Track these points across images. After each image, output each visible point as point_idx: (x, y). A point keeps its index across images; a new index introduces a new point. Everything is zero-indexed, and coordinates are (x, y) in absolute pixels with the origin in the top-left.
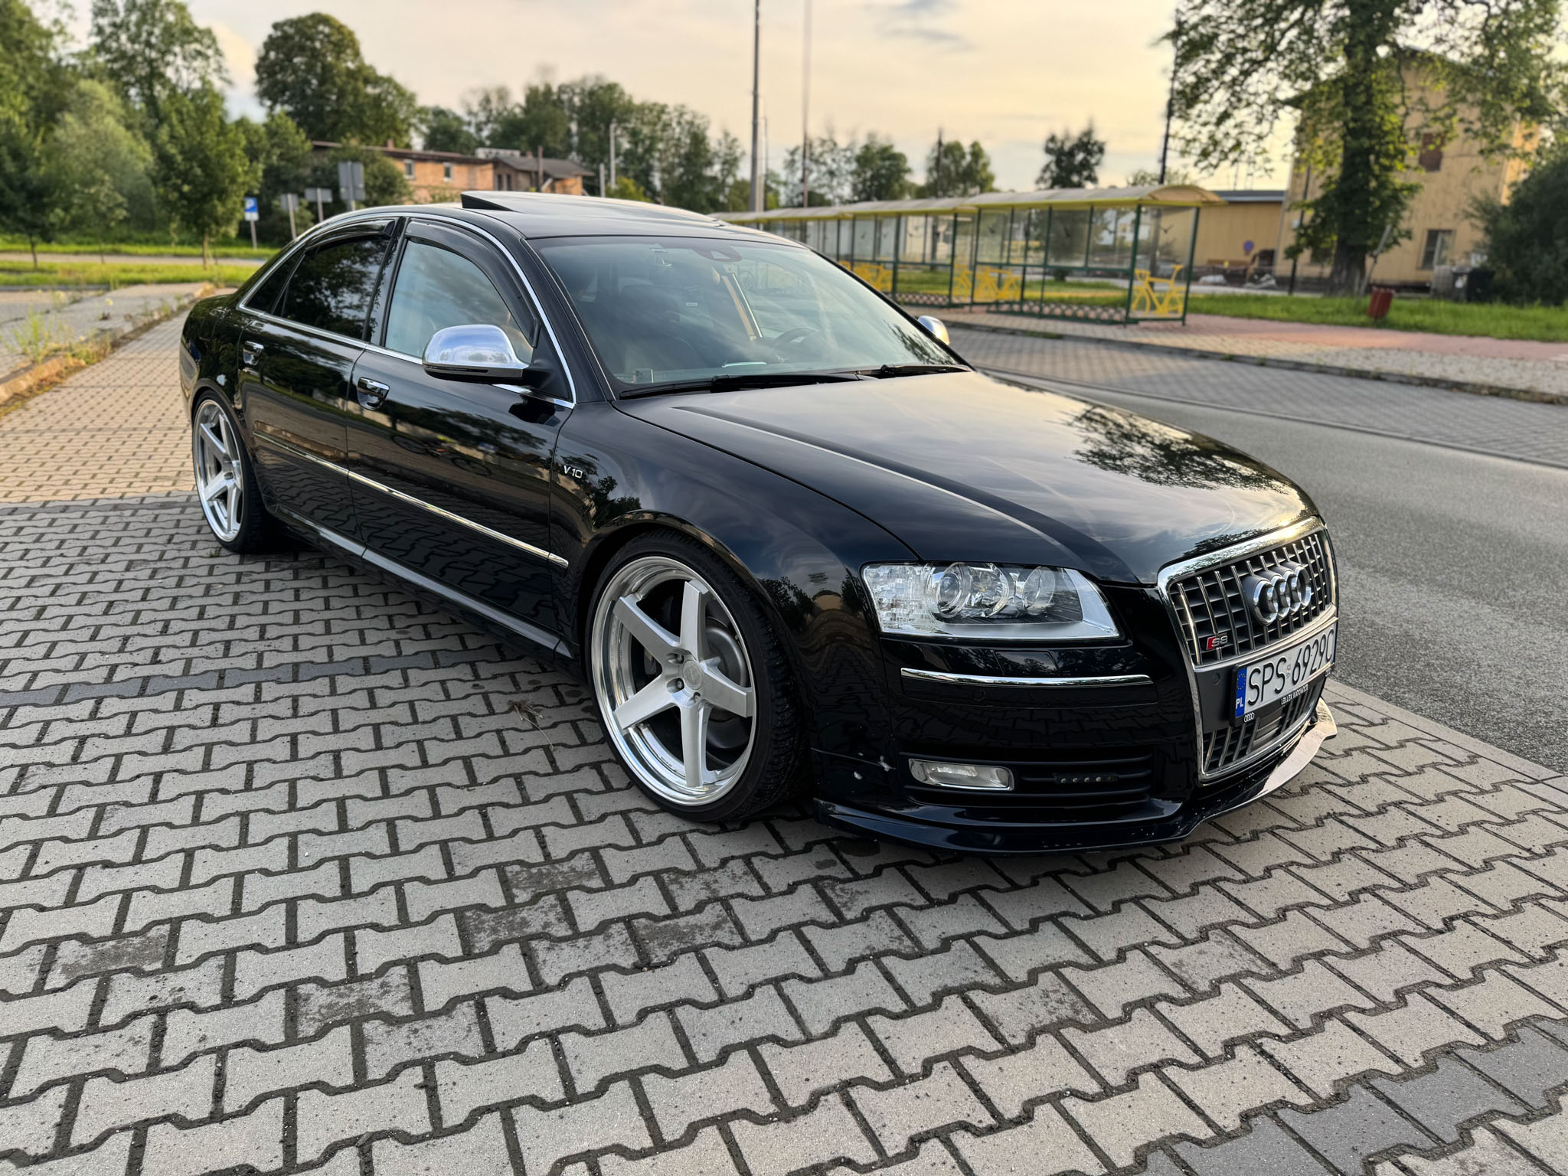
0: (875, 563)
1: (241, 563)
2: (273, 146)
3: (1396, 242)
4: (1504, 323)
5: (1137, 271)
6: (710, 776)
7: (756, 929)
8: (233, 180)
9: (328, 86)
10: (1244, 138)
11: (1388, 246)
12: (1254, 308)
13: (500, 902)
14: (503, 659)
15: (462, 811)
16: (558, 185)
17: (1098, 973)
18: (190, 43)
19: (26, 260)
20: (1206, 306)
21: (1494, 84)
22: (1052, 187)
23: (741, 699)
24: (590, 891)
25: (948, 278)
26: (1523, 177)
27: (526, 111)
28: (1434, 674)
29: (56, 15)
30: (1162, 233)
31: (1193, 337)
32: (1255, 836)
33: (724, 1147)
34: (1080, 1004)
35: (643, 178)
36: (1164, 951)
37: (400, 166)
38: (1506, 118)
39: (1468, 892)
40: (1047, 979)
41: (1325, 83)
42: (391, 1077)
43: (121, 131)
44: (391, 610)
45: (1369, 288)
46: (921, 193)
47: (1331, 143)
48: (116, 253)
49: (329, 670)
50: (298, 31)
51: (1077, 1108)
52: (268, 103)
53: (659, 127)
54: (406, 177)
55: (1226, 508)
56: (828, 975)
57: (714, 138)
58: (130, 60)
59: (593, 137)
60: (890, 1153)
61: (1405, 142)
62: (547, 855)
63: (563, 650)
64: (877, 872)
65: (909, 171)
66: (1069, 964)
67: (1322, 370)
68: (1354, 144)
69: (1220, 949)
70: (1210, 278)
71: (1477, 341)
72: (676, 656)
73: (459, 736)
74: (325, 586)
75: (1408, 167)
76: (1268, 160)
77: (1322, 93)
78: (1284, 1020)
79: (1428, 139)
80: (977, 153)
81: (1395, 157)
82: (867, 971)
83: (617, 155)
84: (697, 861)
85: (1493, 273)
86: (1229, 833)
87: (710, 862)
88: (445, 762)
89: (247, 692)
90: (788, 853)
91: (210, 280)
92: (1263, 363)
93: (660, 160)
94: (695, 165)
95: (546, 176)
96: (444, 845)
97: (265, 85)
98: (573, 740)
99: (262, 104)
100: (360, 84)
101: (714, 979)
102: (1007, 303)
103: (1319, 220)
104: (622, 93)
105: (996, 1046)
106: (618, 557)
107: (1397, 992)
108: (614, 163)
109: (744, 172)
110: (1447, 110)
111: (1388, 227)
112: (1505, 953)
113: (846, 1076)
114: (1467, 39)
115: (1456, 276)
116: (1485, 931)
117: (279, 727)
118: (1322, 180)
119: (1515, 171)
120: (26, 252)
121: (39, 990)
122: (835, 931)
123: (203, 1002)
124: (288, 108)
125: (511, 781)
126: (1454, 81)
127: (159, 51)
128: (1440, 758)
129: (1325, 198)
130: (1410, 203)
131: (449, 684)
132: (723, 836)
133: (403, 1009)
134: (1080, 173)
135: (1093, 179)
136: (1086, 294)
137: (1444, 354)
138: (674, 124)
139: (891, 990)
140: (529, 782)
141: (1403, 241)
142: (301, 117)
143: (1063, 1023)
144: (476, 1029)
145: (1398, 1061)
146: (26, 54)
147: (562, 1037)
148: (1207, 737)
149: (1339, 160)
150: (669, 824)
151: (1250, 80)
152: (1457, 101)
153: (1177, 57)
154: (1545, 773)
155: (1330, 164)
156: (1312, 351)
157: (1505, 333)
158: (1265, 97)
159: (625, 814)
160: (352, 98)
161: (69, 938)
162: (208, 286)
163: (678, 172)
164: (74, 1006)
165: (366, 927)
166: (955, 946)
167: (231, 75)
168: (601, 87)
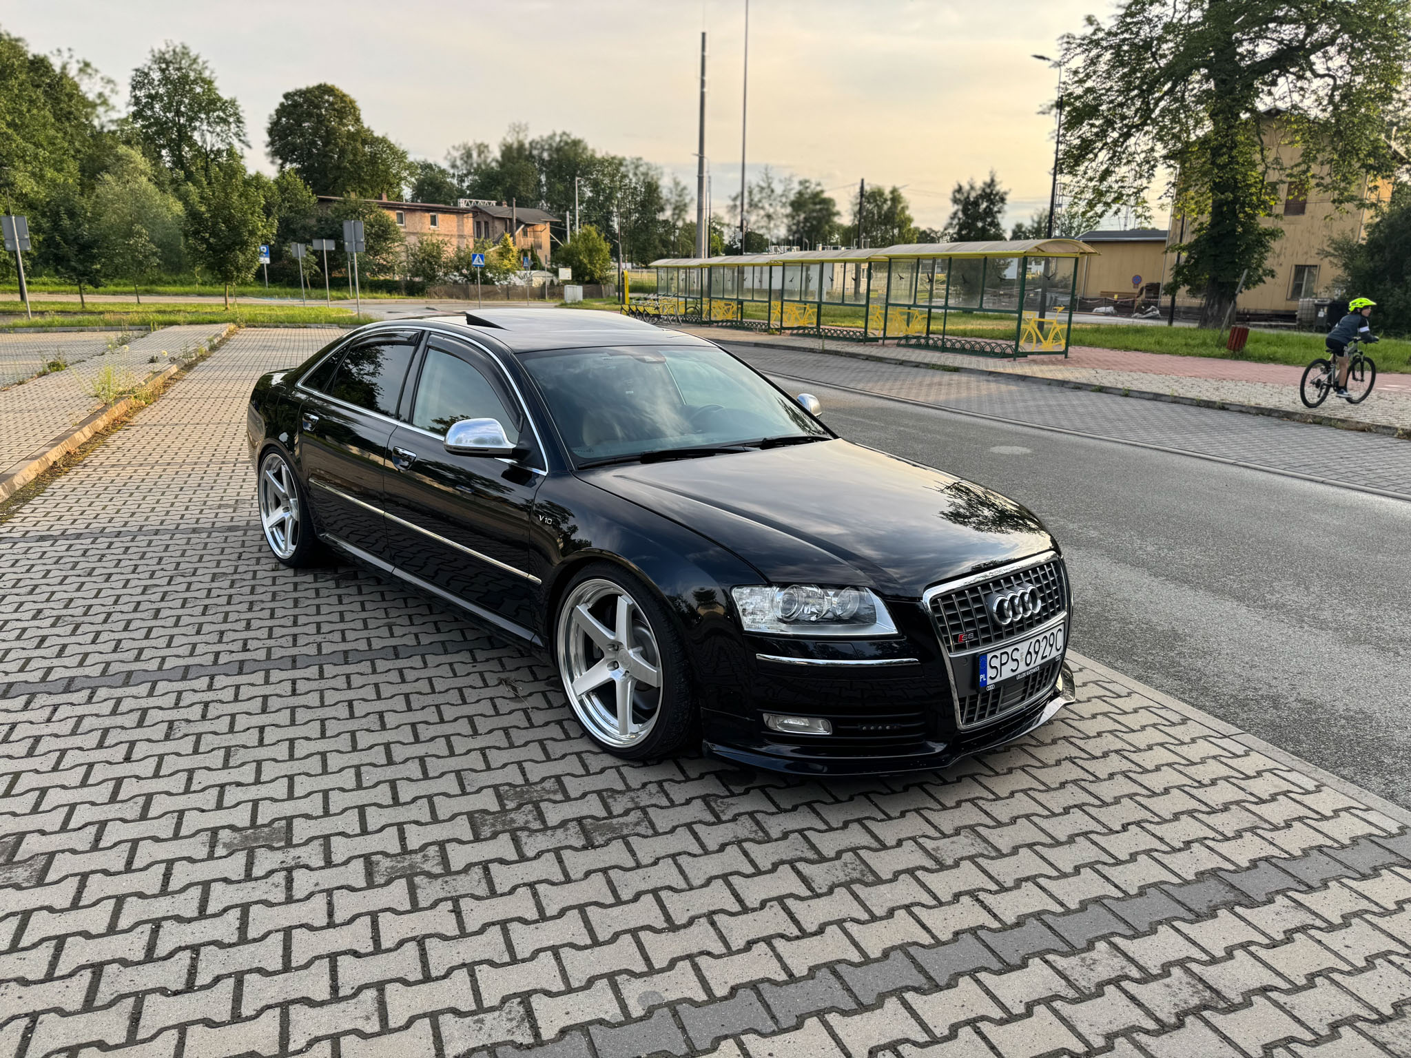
0: (740, 585)
1: (295, 575)
2: (283, 201)
3: (1259, 280)
6: (633, 728)
7: (662, 825)
8: (252, 233)
9: (331, 147)
10: (1125, 191)
13: (497, 808)
14: (493, 648)
15: (469, 752)
16: (529, 230)
17: (882, 853)
18: (214, 111)
19: (74, 301)
20: (1090, 338)
23: (653, 674)
24: (555, 802)
25: (864, 316)
26: (1376, 220)
27: (501, 165)
28: (1182, 660)
29: (101, 90)
31: (1073, 369)
32: (1010, 771)
33: (634, 945)
34: (866, 871)
36: (928, 841)
37: (392, 215)
38: (1353, 174)
39: (1145, 808)
40: (848, 857)
42: (434, 905)
43: (152, 188)
44: (410, 611)
47: (1202, 195)
49: (370, 655)
50: (307, 100)
51: (852, 928)
52: (280, 161)
53: (617, 178)
54: (398, 225)
56: (706, 852)
57: (666, 186)
58: (163, 126)
59: (560, 187)
60: (734, 949)
62: (526, 780)
63: (537, 641)
64: (747, 792)
65: (838, 214)
66: (864, 847)
67: (1177, 400)
68: (1221, 196)
69: (966, 841)
70: (1102, 309)
72: (613, 646)
73: (464, 702)
74: (360, 593)
75: (1270, 215)
77: (1193, 152)
78: (996, 882)
80: (896, 198)
81: (1258, 207)
82: (733, 851)
83: (581, 203)
84: (626, 784)
86: (992, 769)
87: (635, 784)
88: (456, 720)
89: (313, 671)
90: (688, 779)
91: (234, 322)
92: (1127, 394)
93: (618, 206)
94: (649, 211)
95: (519, 222)
96: (458, 773)
97: (278, 144)
98: (544, 705)
99: (273, 162)
100: (359, 146)
101: (633, 853)
102: (915, 337)
103: (1192, 261)
104: (585, 149)
105: (808, 893)
106: (575, 579)
107: (1075, 867)
108: (578, 209)
109: (691, 216)
110: (1300, 168)
111: (1253, 267)
113: (712, 908)
115: (1318, 307)
116: (1147, 831)
117: (338, 696)
118: (1195, 226)
119: (1368, 217)
120: (75, 293)
121: (211, 857)
122: (714, 827)
123: (313, 864)
124: (295, 166)
125: (501, 732)
126: (1306, 142)
127: (188, 118)
128: (1159, 720)
129: (1197, 242)
130: (1273, 245)
131: (455, 666)
132: (644, 769)
133: (438, 870)
134: (983, 220)
135: (995, 225)
138: (631, 176)
139: (746, 861)
140: (513, 732)
142: (307, 173)
143: (853, 881)
144: (484, 881)
145: (1062, 905)
146: (74, 122)
147: (537, 886)
148: (962, 700)
149: (1209, 209)
150: (608, 760)
151: (1129, 142)
152: (1310, 160)
154: (1234, 731)
155: (1202, 212)
158: (1142, 156)
159: (578, 754)
160: (351, 157)
161: (223, 827)
162: (232, 326)
163: (635, 217)
164: (234, 866)
165: (410, 822)
166: (792, 836)
167: (248, 138)
168: (567, 143)
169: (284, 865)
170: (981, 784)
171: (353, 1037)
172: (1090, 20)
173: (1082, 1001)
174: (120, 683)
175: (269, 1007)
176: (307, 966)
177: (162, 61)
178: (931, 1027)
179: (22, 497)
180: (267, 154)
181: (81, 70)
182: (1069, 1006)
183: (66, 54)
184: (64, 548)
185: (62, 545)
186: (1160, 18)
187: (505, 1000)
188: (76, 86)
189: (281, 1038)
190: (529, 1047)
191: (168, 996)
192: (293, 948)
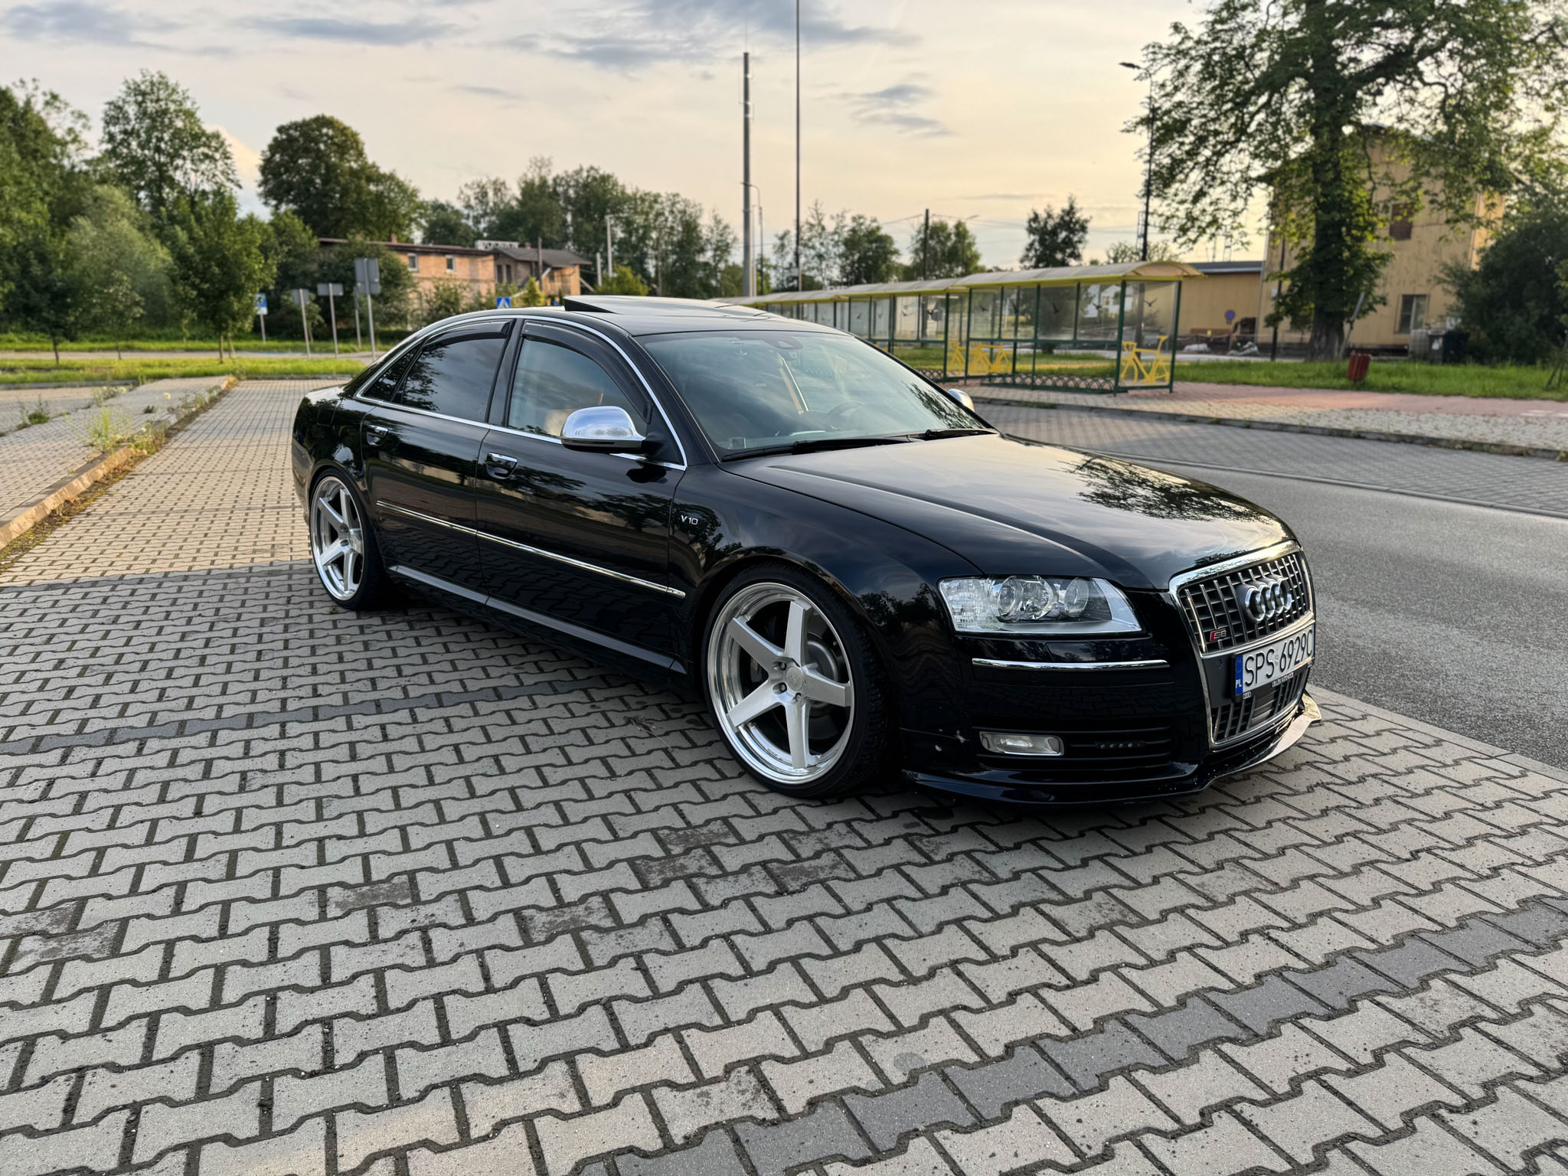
0: (949, 577)
1: (359, 618)
2: (281, 244)
3: (1371, 308)
4: (1478, 382)
5: (1124, 343)
6: (811, 760)
7: (864, 868)
8: (249, 278)
9: (332, 185)
10: (1220, 215)
11: (1364, 313)
12: (1238, 374)
13: (660, 854)
14: (610, 686)
15: (610, 794)
16: (556, 274)
17: (1139, 892)
18: (198, 147)
19: (47, 358)
20: (1191, 373)
21: (1456, 158)
22: (1036, 266)
23: (840, 693)
24: (728, 845)
25: (942, 354)
26: (1491, 243)
27: (522, 203)
29: (71, 125)
30: (1146, 306)
31: (1181, 403)
32: (1258, 800)
33: (870, 1000)
34: (1126, 911)
35: (637, 265)
36: (1189, 877)
37: (404, 259)
38: (1469, 190)
39: (1431, 834)
40: (1099, 897)
41: (1295, 160)
42: (612, 964)
43: (135, 234)
45: (1348, 351)
46: (909, 274)
47: (1304, 217)
48: (130, 349)
49: (467, 697)
50: (304, 134)
51: (1131, 974)
52: (274, 202)
53: (651, 216)
54: (410, 269)
55: (1219, 534)
56: (927, 896)
57: (705, 223)
58: (140, 164)
59: (588, 227)
60: (995, 1002)
61: (1376, 215)
62: (688, 823)
63: (678, 668)
64: (954, 830)
65: (896, 252)
66: (1115, 886)
67: (1305, 430)
68: (1326, 218)
69: (1233, 874)
70: (1194, 347)
71: (1452, 400)
72: (780, 664)
73: (591, 743)
74: (439, 634)
75: (1378, 238)
76: (1246, 235)
77: (1292, 170)
78: (1286, 918)
79: (1397, 210)
80: (961, 232)
81: (1364, 229)
82: (957, 893)
83: (613, 244)
84: (808, 825)
85: (1468, 335)
86: (1236, 799)
87: (819, 824)
88: (586, 761)
89: (403, 716)
90: (879, 818)
91: (233, 373)
92: (1248, 425)
93: (654, 248)
94: (688, 252)
95: (546, 266)
96: (604, 818)
97: (271, 183)
98: (685, 744)
99: (266, 204)
100: (363, 182)
101: (839, 900)
102: (1000, 376)
103: (1296, 289)
104: (615, 184)
105: (1065, 938)
107: (1373, 900)
108: (611, 250)
109: (736, 257)
110: (1411, 184)
111: (1362, 295)
112: (1460, 872)
113: (953, 957)
114: (1428, 117)
115: (1432, 338)
116: (1443, 859)
117: (441, 740)
118: (1296, 252)
119: (1482, 238)
120: (48, 350)
121: (323, 918)
122: (927, 868)
123: (452, 922)
124: (292, 206)
125: (644, 773)
126: (1416, 156)
127: (169, 155)
128: (1410, 743)
129: (1300, 268)
130: (1383, 270)
131: (571, 706)
132: (825, 808)
133: (608, 923)
134: (1063, 251)
135: (1077, 256)
136: (1074, 365)
137: (1420, 413)
138: (667, 213)
139: (978, 904)
140: (658, 773)
141: (1378, 307)
142: (306, 215)
143: (1115, 923)
144: (666, 934)
145: (1373, 941)
146: (41, 162)
147: (733, 938)
148: (1214, 712)
149: (1312, 232)
150: (778, 800)
151: (1223, 161)
152: (1422, 175)
153: (1152, 141)
154: (1498, 751)
155: (1303, 236)
156: (1294, 413)
157: (1478, 391)
158: (1238, 175)
159: (742, 795)
160: (355, 196)
161: (332, 885)
162: (232, 379)
163: (672, 258)
164: (356, 926)
165: (561, 872)
166: (1024, 876)
167: (238, 176)
168: (595, 179)
169: (416, 925)
170: (1228, 814)
171: (549, 1118)
172: (1177, 28)
173: (1438, 1047)
174: (173, 733)
175: (435, 1087)
176: (471, 1037)
177: (139, 93)
178: (1267, 1082)
179: (20, 547)
180: (260, 195)
181: (47, 103)
182: (1426, 1053)
183: (30, 86)
184: (80, 596)
185: (76, 594)
186: (1254, 25)
187: (729, 1069)
188: (42, 122)
189: (458, 1122)
190: (774, 1123)
191: (303, 1078)
192: (449, 1017)
